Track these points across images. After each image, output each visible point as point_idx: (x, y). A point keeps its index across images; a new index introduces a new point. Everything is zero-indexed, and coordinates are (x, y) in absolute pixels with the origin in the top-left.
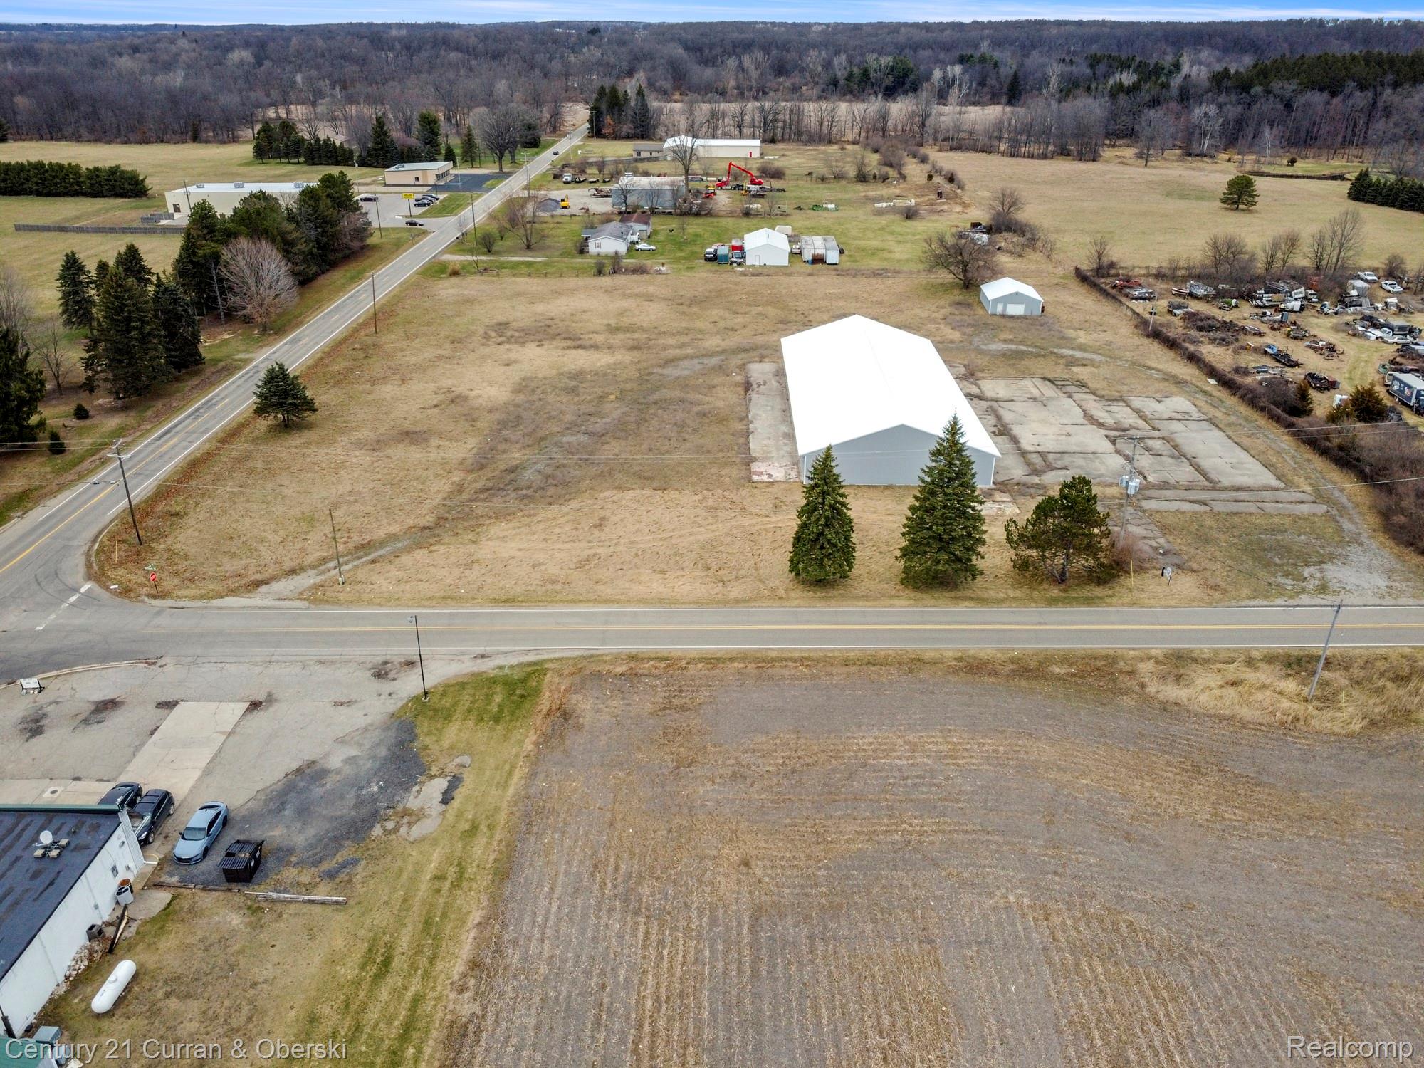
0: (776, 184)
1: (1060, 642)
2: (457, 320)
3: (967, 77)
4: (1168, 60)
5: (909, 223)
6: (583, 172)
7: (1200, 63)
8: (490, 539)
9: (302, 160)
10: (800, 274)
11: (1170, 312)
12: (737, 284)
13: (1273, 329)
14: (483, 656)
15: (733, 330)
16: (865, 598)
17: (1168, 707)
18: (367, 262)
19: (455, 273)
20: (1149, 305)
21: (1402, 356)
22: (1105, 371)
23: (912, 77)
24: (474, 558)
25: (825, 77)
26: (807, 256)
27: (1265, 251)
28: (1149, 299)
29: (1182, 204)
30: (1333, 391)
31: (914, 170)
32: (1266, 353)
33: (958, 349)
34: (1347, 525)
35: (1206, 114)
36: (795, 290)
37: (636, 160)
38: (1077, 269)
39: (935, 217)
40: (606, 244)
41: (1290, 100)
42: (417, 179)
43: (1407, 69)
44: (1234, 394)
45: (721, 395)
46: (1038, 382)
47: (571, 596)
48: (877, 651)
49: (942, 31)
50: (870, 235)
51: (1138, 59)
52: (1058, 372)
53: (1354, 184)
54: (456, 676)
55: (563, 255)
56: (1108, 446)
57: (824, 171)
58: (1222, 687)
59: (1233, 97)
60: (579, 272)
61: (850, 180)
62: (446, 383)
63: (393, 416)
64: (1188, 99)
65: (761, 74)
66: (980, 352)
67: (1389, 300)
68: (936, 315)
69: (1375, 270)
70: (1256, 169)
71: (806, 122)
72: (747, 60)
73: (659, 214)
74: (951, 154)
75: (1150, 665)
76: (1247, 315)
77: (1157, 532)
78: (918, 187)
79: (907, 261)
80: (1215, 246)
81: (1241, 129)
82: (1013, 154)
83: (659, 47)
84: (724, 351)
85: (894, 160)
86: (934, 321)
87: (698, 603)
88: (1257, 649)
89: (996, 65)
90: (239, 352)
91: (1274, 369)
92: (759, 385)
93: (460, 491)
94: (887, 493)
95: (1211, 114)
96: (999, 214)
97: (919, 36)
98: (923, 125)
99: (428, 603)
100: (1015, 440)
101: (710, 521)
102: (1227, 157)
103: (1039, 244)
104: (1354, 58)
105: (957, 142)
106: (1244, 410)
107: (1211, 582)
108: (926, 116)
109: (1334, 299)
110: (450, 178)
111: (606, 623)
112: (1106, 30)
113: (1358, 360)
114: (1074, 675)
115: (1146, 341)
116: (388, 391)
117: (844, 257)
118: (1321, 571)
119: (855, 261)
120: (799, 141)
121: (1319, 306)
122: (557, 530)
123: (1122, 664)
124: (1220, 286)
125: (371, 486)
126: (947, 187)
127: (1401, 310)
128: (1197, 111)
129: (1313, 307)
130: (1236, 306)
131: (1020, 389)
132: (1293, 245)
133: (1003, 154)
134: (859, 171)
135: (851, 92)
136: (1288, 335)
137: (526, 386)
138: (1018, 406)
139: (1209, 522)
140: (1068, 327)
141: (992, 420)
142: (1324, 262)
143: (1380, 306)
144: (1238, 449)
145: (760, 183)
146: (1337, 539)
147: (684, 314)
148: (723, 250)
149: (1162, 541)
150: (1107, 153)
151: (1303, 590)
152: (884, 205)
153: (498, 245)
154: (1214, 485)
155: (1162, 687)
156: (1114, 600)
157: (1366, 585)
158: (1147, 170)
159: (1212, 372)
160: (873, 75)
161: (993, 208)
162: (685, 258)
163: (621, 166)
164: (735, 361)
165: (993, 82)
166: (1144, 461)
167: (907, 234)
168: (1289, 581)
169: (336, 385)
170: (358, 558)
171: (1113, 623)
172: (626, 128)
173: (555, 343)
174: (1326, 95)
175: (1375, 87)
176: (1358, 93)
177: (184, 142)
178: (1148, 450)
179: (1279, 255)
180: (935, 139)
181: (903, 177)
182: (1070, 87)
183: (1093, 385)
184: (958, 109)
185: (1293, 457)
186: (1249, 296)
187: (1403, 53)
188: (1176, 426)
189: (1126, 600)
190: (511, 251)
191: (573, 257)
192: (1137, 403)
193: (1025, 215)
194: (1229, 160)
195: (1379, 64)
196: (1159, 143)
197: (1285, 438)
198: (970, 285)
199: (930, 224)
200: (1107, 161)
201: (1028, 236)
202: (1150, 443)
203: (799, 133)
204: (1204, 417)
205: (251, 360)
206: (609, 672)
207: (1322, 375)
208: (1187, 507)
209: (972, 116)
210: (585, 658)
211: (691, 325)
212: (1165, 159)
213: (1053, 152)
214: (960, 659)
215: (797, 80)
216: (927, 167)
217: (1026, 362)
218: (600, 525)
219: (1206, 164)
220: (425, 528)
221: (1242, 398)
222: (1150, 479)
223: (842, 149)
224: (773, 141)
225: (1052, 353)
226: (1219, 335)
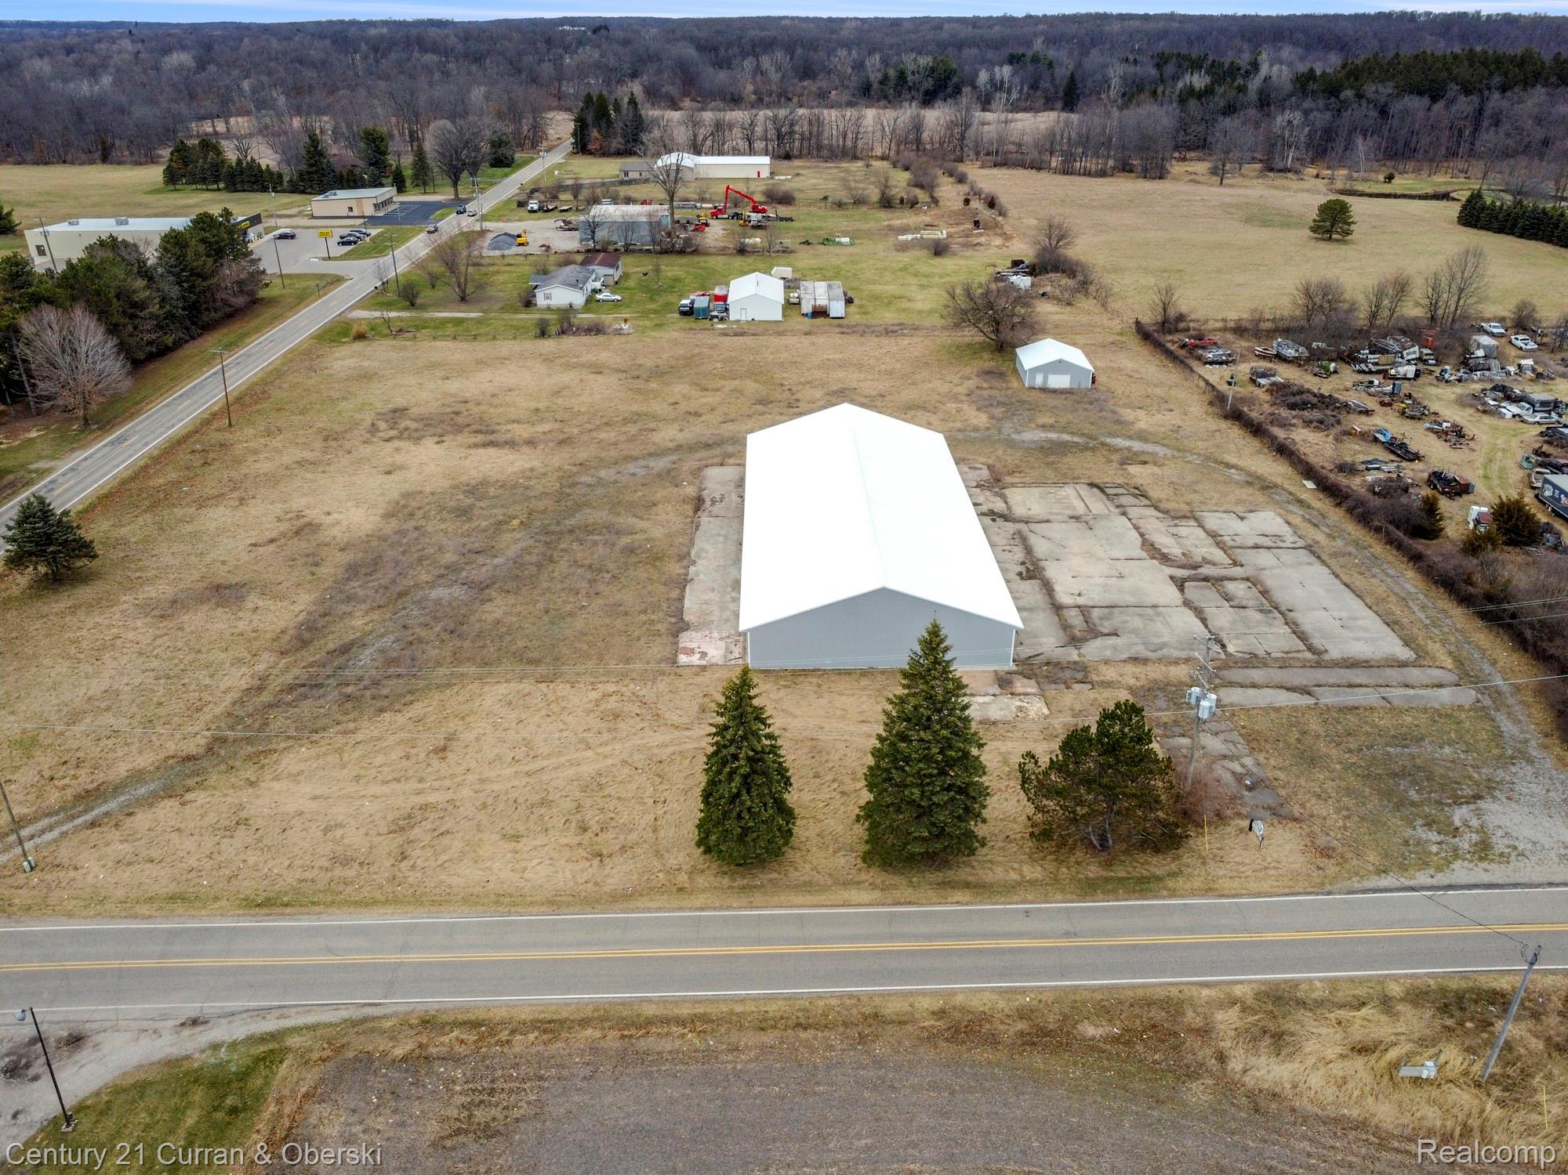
0: (784, 211)
1: (1094, 973)
2: (344, 405)
3: (1017, 80)
4: (1244, 60)
5: (938, 261)
6: (555, 197)
7: (1281, 62)
8: (276, 778)
9: (222, 185)
10: (793, 332)
11: (1253, 381)
12: (712, 347)
13: (1383, 404)
14: (195, 1022)
15: (697, 415)
16: (808, 887)
17: (1262, 1103)
18: (254, 323)
19: (360, 337)
20: (1226, 371)
21: (1549, 443)
22: (1170, 471)
23: (955, 79)
24: (244, 814)
25: (855, 81)
26: (807, 308)
27: (1367, 297)
28: (1226, 363)
29: (1265, 233)
30: (1466, 497)
31: (949, 192)
32: (1376, 440)
33: (983, 440)
34: (1507, 726)
35: (1290, 122)
36: (784, 356)
37: (622, 183)
38: (1137, 323)
39: (969, 253)
40: (558, 295)
41: (1386, 104)
42: (351, 209)
43: (1517, 70)
44: (1338, 505)
45: (663, 517)
46: (1084, 490)
47: (365, 893)
48: (813, 998)
49: (990, 27)
50: (888, 276)
51: (1211, 58)
52: (1108, 474)
53: (1464, 207)
54: (140, 1067)
55: (503, 309)
56: (1172, 593)
57: (842, 195)
58: (1342, 1056)
59: (1321, 103)
60: (517, 332)
61: (872, 206)
62: (298, 503)
63: (208, 559)
64: (1268, 105)
65: (783, 77)
66: (1011, 444)
67: (1523, 362)
68: (959, 389)
69: (1502, 320)
70: (1348, 187)
71: (826, 134)
72: (766, 62)
73: (634, 251)
74: (995, 171)
75: (1233, 1014)
76: (1349, 384)
77: (1242, 748)
78: (953, 214)
79: (930, 312)
80: (1307, 293)
81: (1330, 140)
82: (1066, 171)
83: (667, 46)
84: (679, 448)
85: (925, 180)
86: (955, 398)
87: (554, 903)
88: (1395, 979)
89: (1050, 65)
90: (40, 458)
91: (1390, 466)
92: (713, 502)
93: (260, 689)
94: (864, 682)
95: (1295, 122)
96: (1044, 249)
97: (966, 32)
98: (963, 137)
99: (143, 910)
100: (1048, 588)
101: (606, 736)
102: (1314, 172)
103: (1092, 288)
104: (1456, 57)
105: (1002, 157)
106: (1354, 530)
107: (1322, 841)
108: (966, 125)
109: (1453, 360)
110: (391, 208)
111: (404, 948)
112: (1175, 25)
113: (1494, 448)
114: (1116, 1040)
115: (1224, 425)
116: (217, 516)
117: (852, 308)
118: (1479, 813)
119: (865, 313)
120: (819, 156)
121: (1438, 370)
122: (379, 760)
123: (1190, 1014)
124: (1314, 345)
125: (137, 681)
126: (986, 214)
127: (1539, 376)
128: (1279, 119)
129: (1431, 372)
130: (1335, 372)
131: (1059, 501)
132: (1402, 291)
133: (1055, 171)
134: (883, 194)
135: (886, 97)
136: (1403, 413)
137: (405, 506)
138: (1056, 530)
139: (1315, 725)
140: (1125, 406)
141: (1019, 554)
142: (1440, 312)
143: (1512, 369)
144: (1348, 595)
145: (764, 211)
146: (1495, 751)
147: (638, 391)
148: (701, 302)
149: (1248, 761)
150: (1176, 168)
151: (1456, 854)
152: (910, 237)
153: (423, 297)
154: (1319, 659)
155: (1253, 1061)
156: (1180, 883)
157: (1546, 842)
158: (1222, 190)
159: (1308, 471)
160: (910, 78)
161: (1036, 243)
162: (655, 312)
163: (598, 191)
164: (691, 462)
165: (1048, 85)
166: (1222, 618)
167: (932, 275)
168: (1434, 836)
169: (149, 509)
170: (73, 817)
171: (1176, 931)
172: (616, 143)
173: (460, 438)
174: (1426, 101)
175: (1480, 90)
176: (1462, 98)
177: (92, 162)
178: (1228, 598)
179: (1386, 302)
180: (977, 154)
181: (935, 201)
182: (1133, 91)
183: (1155, 494)
184: (1003, 116)
185: (1423, 607)
186: (1350, 358)
187: (1511, 52)
188: (1265, 559)
189: (1197, 883)
190: (440, 305)
191: (516, 311)
192: (1213, 521)
193: (1077, 250)
194: (1317, 176)
195: (1484, 64)
196: (1235, 154)
197: (1410, 574)
198: (1004, 347)
199: (963, 262)
200: (1176, 179)
201: (1080, 278)
202: (1230, 586)
203: (819, 148)
204: (1301, 543)
205: (49, 471)
206: (384, 1054)
207: (1450, 475)
208: (1283, 698)
209: (1019, 125)
210: (354, 1023)
211: (643, 408)
212: (1244, 176)
213: (1114, 168)
214: (940, 1014)
215: (824, 84)
216: (964, 188)
217: (1069, 459)
218: (441, 751)
219: (1290, 181)
220: (189, 758)
221: (1350, 511)
222: (1231, 649)
223: (868, 166)
224: (788, 157)
225: (1103, 444)
226: (1316, 414)
